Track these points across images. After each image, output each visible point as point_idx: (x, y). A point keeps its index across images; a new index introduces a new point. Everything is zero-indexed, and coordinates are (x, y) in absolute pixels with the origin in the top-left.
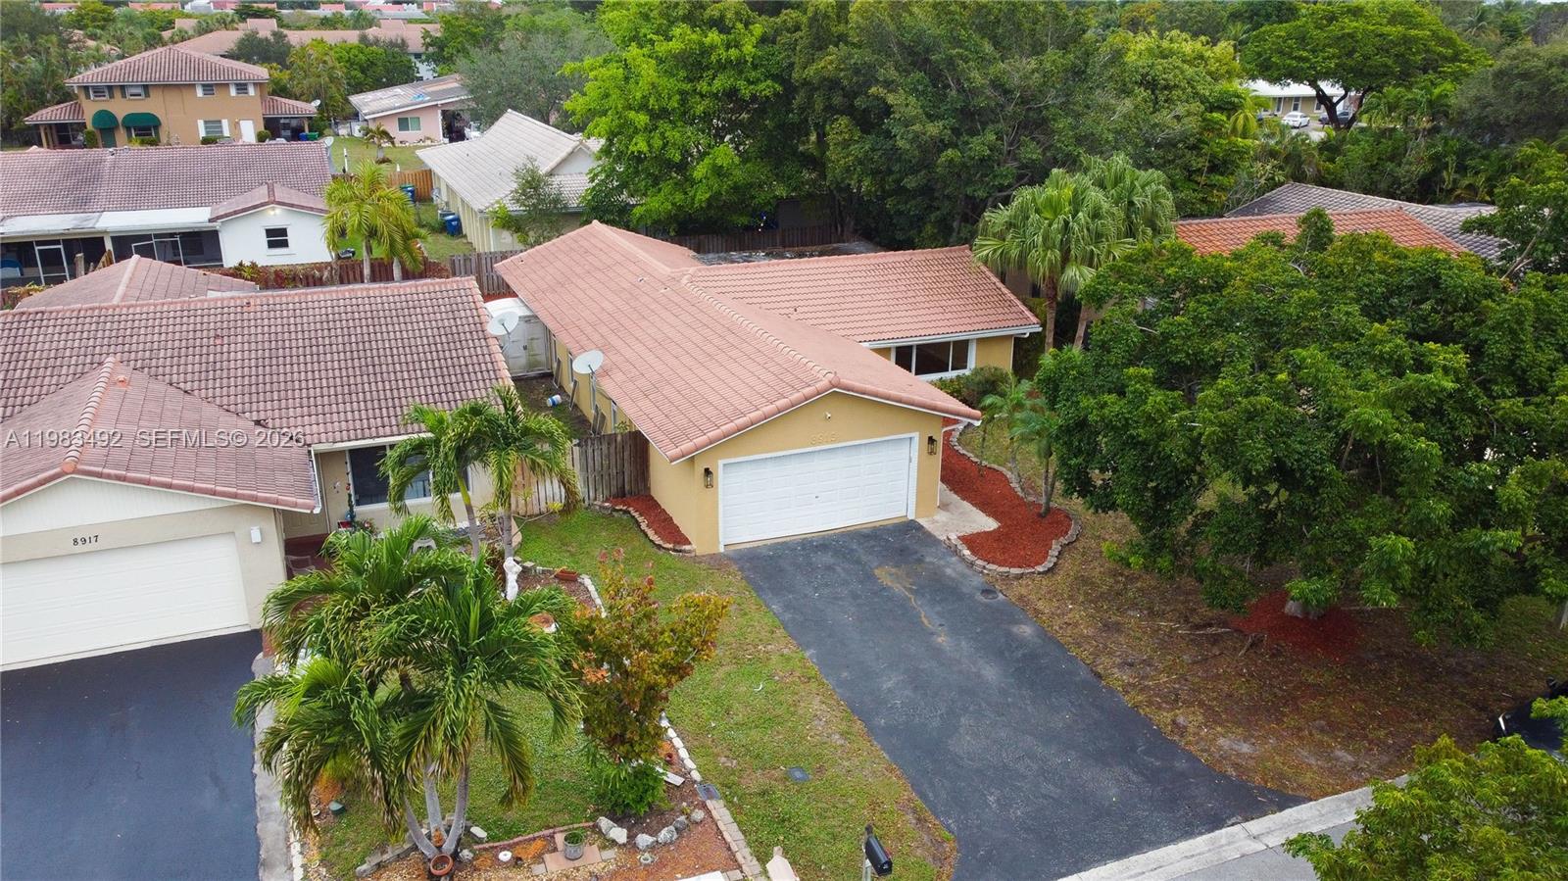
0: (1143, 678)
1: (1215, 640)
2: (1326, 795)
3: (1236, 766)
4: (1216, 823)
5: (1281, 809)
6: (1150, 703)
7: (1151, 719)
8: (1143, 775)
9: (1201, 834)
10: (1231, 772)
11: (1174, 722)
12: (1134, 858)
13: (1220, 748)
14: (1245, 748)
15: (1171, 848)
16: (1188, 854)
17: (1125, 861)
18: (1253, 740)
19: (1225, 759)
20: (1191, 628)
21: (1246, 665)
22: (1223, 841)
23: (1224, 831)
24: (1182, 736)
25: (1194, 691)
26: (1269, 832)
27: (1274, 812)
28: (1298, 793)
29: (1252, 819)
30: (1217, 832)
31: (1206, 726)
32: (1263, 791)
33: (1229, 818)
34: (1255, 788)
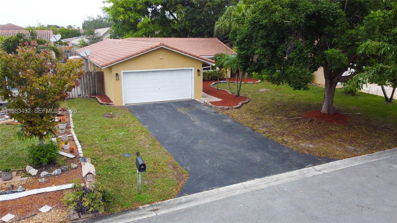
0: (271, 130)
1: (297, 120)
2: (345, 158)
3: (308, 151)
4: (302, 166)
5: (328, 162)
6: (273, 136)
7: (274, 140)
8: (271, 154)
9: (296, 170)
10: (306, 152)
11: (283, 140)
12: (266, 178)
13: (301, 146)
14: (311, 146)
15: (283, 174)
16: (290, 176)
17: (263, 179)
18: (314, 144)
19: (304, 149)
20: (288, 118)
21: (309, 126)
22: (305, 172)
23: (305, 169)
24: (286, 143)
25: (290, 132)
26: (324, 169)
27: (325, 163)
28: (334, 158)
29: (317, 165)
30: (302, 169)
31: (295, 140)
32: (320, 157)
33: (307, 165)
34: (317, 156)
